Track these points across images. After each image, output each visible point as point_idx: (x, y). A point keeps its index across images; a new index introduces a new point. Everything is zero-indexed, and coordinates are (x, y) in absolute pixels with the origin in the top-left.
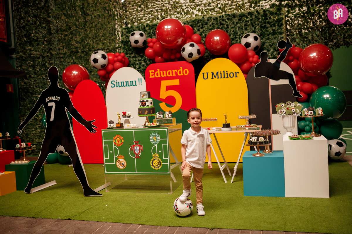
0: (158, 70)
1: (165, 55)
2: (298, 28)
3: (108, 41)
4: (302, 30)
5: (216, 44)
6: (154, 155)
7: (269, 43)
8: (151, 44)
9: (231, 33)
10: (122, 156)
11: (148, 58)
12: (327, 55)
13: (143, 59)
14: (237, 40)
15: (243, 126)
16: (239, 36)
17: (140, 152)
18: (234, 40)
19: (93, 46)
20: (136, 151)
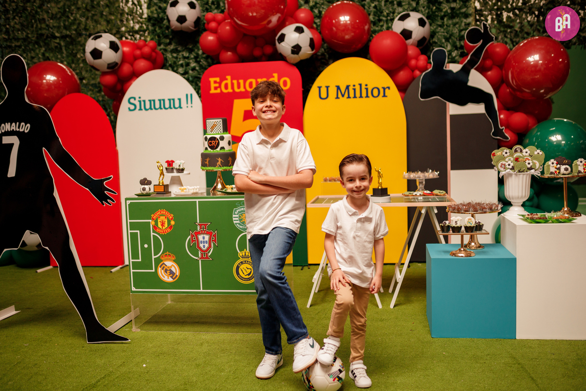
0: (229, 77)
1: (242, 49)
2: (496, 7)
3: (119, 16)
4: (503, 11)
5: (343, 31)
6: (240, 254)
7: (444, 32)
8: (213, 25)
9: (371, 11)
10: (170, 256)
11: (203, 53)
12: (561, 60)
13: (192, 56)
14: (382, 26)
15: (418, 194)
16: (387, 17)
17: (210, 247)
18: (377, 25)
19: (86, 26)
20: (203, 244)
